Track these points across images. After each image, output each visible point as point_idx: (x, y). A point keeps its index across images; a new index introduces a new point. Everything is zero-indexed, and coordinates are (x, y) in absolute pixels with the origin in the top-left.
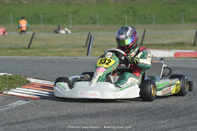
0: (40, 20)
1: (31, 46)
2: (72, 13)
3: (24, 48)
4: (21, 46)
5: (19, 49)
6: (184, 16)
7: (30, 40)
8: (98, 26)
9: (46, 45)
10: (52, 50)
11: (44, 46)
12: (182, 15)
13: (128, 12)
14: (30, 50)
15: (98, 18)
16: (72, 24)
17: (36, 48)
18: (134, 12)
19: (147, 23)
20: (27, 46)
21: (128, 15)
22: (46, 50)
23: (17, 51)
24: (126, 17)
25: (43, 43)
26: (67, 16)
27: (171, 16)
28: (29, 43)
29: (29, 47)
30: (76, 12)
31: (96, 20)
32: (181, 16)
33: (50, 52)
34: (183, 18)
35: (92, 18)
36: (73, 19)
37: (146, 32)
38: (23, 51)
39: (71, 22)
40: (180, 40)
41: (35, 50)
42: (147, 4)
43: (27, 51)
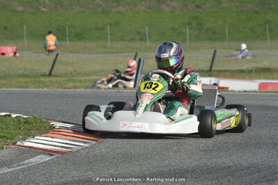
0: (66, 36)
1: (53, 72)
2: (110, 25)
3: (44, 75)
4: (40, 72)
5: (36, 77)
6: (270, 30)
7: (51, 64)
8: (148, 43)
9: (75, 71)
10: (83, 79)
11: (71, 73)
12: (268, 28)
13: (189, 24)
14: (52, 79)
15: (147, 33)
16: (111, 40)
17: (60, 76)
18: (199, 24)
19: (217, 39)
20: (48, 73)
21: (190, 29)
22: (75, 78)
23: (33, 79)
24: (188, 31)
25: (70, 69)
26: (103, 29)
27: (252, 30)
28: (50, 68)
29: (50, 74)
30: (117, 24)
31: (145, 35)
32: (266, 30)
33: (80, 81)
34: (268, 33)
35: (139, 33)
36: (111, 34)
37: (217, 53)
38: (42, 79)
39: (109, 37)
40: (266, 64)
41: (59, 79)
42: (216, 12)
43: (47, 79)
